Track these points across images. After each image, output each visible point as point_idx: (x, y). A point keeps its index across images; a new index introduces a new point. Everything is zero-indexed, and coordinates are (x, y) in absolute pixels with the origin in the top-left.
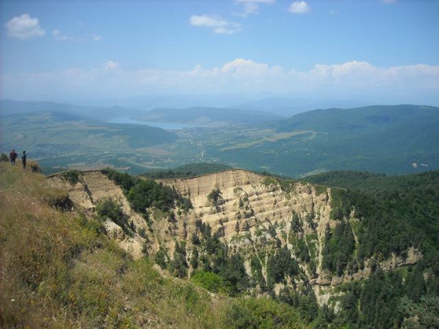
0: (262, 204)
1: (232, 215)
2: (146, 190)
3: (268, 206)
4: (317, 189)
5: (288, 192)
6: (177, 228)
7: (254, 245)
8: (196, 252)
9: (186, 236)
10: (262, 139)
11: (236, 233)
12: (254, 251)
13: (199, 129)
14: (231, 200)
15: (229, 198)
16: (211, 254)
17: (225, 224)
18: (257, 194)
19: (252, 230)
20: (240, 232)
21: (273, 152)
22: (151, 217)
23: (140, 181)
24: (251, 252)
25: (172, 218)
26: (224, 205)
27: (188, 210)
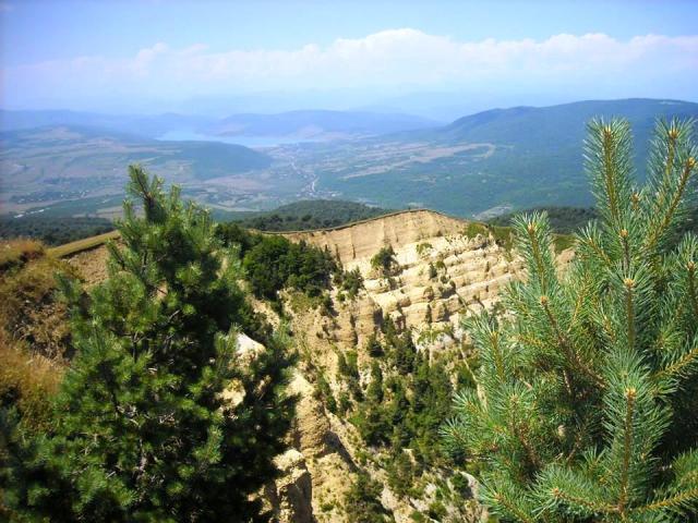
0: (465, 271)
1: (416, 293)
2: (273, 256)
3: (475, 273)
4: (557, 241)
5: (508, 248)
6: (339, 328)
7: (460, 348)
8: (377, 372)
9: (356, 342)
10: (408, 158)
11: (426, 326)
12: (461, 357)
13: (305, 146)
14: (414, 265)
15: (408, 263)
16: (406, 374)
17: (405, 310)
18: (456, 253)
19: (455, 319)
20: (434, 325)
21: (426, 178)
22: (287, 308)
23: (260, 239)
24: (456, 358)
25: (329, 309)
26: (401, 276)
27: (356, 292)
